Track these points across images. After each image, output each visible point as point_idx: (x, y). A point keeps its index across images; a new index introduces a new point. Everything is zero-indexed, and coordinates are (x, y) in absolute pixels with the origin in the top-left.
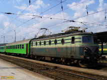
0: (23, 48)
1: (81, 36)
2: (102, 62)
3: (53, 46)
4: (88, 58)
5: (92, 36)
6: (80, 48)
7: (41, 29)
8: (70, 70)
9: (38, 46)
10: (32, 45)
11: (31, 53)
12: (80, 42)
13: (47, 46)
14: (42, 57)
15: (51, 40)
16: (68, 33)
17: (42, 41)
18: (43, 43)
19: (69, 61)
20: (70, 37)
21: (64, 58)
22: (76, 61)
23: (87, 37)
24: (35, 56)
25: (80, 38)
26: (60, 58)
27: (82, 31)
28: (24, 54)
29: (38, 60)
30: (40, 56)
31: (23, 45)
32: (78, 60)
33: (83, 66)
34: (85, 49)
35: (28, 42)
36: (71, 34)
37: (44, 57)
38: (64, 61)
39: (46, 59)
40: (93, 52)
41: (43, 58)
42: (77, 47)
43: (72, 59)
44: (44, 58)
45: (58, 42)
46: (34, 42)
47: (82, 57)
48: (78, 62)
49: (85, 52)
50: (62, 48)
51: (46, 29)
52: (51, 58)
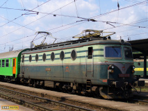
0: (7, 65)
1: (103, 47)
2: (138, 90)
3: (58, 62)
4: (115, 83)
5: (122, 46)
6: (102, 65)
8: (84, 103)
9: (34, 63)
10: (23, 61)
11: (21, 75)
12: (102, 56)
13: (49, 62)
14: (40, 80)
15: (55, 52)
16: (83, 40)
17: (39, 54)
18: (40, 58)
19: (83, 88)
20: (86, 48)
21: (75, 83)
22: (94, 89)
23: (113, 47)
24: (27, 79)
25: (102, 50)
26: (70, 83)
27: (105, 38)
28: (9, 77)
29: (32, 86)
30: (36, 80)
31: (7, 61)
33: (106, 97)
34: (111, 68)
35: (16, 55)
36: (88, 42)
37: (44, 81)
39: (45, 85)
40: (123, 72)
41: (41, 82)
42: (97, 65)
43: (88, 84)
45: (66, 56)
46: (25, 55)
47: (105, 81)
48: (97, 90)
49: (110, 73)
50: (73, 66)
51: (48, 34)
52: (55, 82)
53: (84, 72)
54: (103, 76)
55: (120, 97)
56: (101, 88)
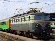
7: (17, 9)
32: (32, 33)
44: (17, 32)
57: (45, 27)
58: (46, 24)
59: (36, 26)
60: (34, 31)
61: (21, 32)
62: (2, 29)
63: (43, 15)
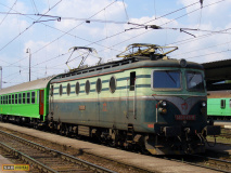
0: (33, 101)
1: (150, 72)
3: (93, 96)
6: (148, 101)
7: (76, 48)
9: (65, 97)
10: (52, 94)
11: (49, 116)
12: (149, 86)
13: (83, 97)
14: (73, 125)
15: (90, 80)
18: (73, 89)
19: (126, 138)
21: (115, 129)
24: (57, 123)
25: (148, 76)
26: (107, 130)
31: (33, 94)
32: (143, 134)
37: (77, 125)
38: (113, 137)
39: (80, 132)
42: (140, 100)
43: (129, 130)
46: (56, 85)
50: (111, 102)
52: (91, 128)
53: (125, 112)
54: (150, 118)
55: (178, 153)
56: (147, 138)
57: (191, 113)
58: (194, 103)
59: (160, 109)
60: (151, 127)
61: (94, 131)
62: (16, 117)
63: (183, 70)
